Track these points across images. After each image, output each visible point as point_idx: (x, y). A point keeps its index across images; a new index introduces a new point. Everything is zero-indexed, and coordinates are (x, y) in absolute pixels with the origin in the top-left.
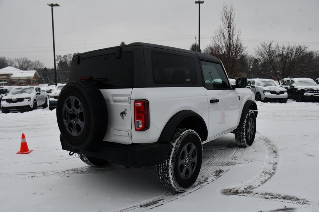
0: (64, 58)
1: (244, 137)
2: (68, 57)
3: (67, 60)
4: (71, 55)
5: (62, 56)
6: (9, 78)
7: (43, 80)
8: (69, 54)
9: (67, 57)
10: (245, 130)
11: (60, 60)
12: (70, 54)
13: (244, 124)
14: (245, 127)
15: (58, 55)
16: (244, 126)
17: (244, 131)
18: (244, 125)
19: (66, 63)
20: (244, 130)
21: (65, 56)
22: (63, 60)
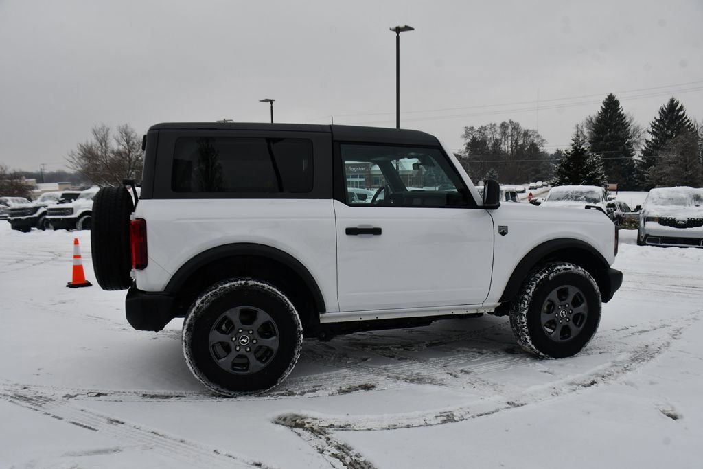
0: (480, 132)
1: (524, 331)
2: (488, 131)
3: (486, 137)
4: (495, 125)
5: (476, 128)
6: (369, 172)
7: (434, 178)
8: (491, 124)
9: (485, 130)
10: (527, 313)
11: (471, 137)
12: (493, 124)
13: (526, 296)
14: (526, 306)
15: (469, 127)
16: (524, 303)
17: (522, 314)
18: (526, 299)
19: (483, 142)
20: (525, 313)
21: (483, 129)
22: (479, 138)
